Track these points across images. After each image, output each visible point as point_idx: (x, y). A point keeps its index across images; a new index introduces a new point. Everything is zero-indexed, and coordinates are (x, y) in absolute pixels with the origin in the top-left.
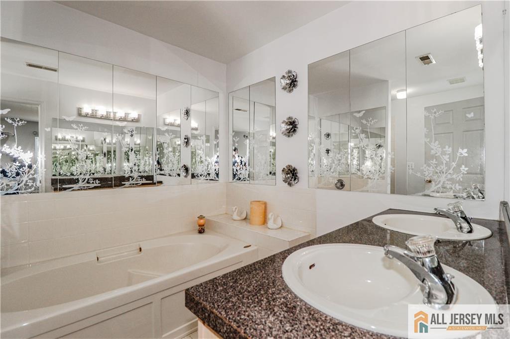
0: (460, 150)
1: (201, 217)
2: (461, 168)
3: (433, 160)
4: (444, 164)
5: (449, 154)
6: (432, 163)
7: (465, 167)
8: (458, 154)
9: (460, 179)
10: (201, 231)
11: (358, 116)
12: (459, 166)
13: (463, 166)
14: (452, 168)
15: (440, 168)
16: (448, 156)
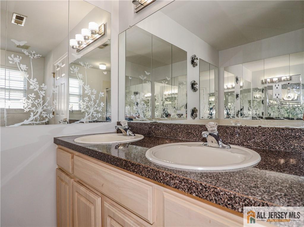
0: (101, 93)
2: (101, 104)
3: (86, 98)
4: (93, 101)
5: (95, 95)
6: (86, 100)
7: (103, 103)
8: (100, 95)
9: (100, 111)
12: (100, 102)
13: (102, 103)
14: (97, 103)
15: (91, 103)
16: (95, 96)
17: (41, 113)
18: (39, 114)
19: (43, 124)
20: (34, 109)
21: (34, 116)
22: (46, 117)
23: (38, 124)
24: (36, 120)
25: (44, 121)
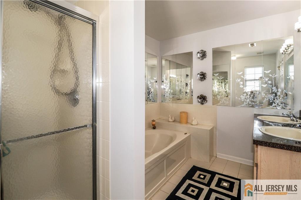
1: (153, 121)
10: (154, 128)
11: (239, 74)
16: (279, 93)
17: (249, 102)
18: (248, 102)
19: (249, 107)
20: (245, 100)
21: (246, 103)
22: (251, 104)
23: (247, 107)
24: (246, 105)
25: (250, 106)
